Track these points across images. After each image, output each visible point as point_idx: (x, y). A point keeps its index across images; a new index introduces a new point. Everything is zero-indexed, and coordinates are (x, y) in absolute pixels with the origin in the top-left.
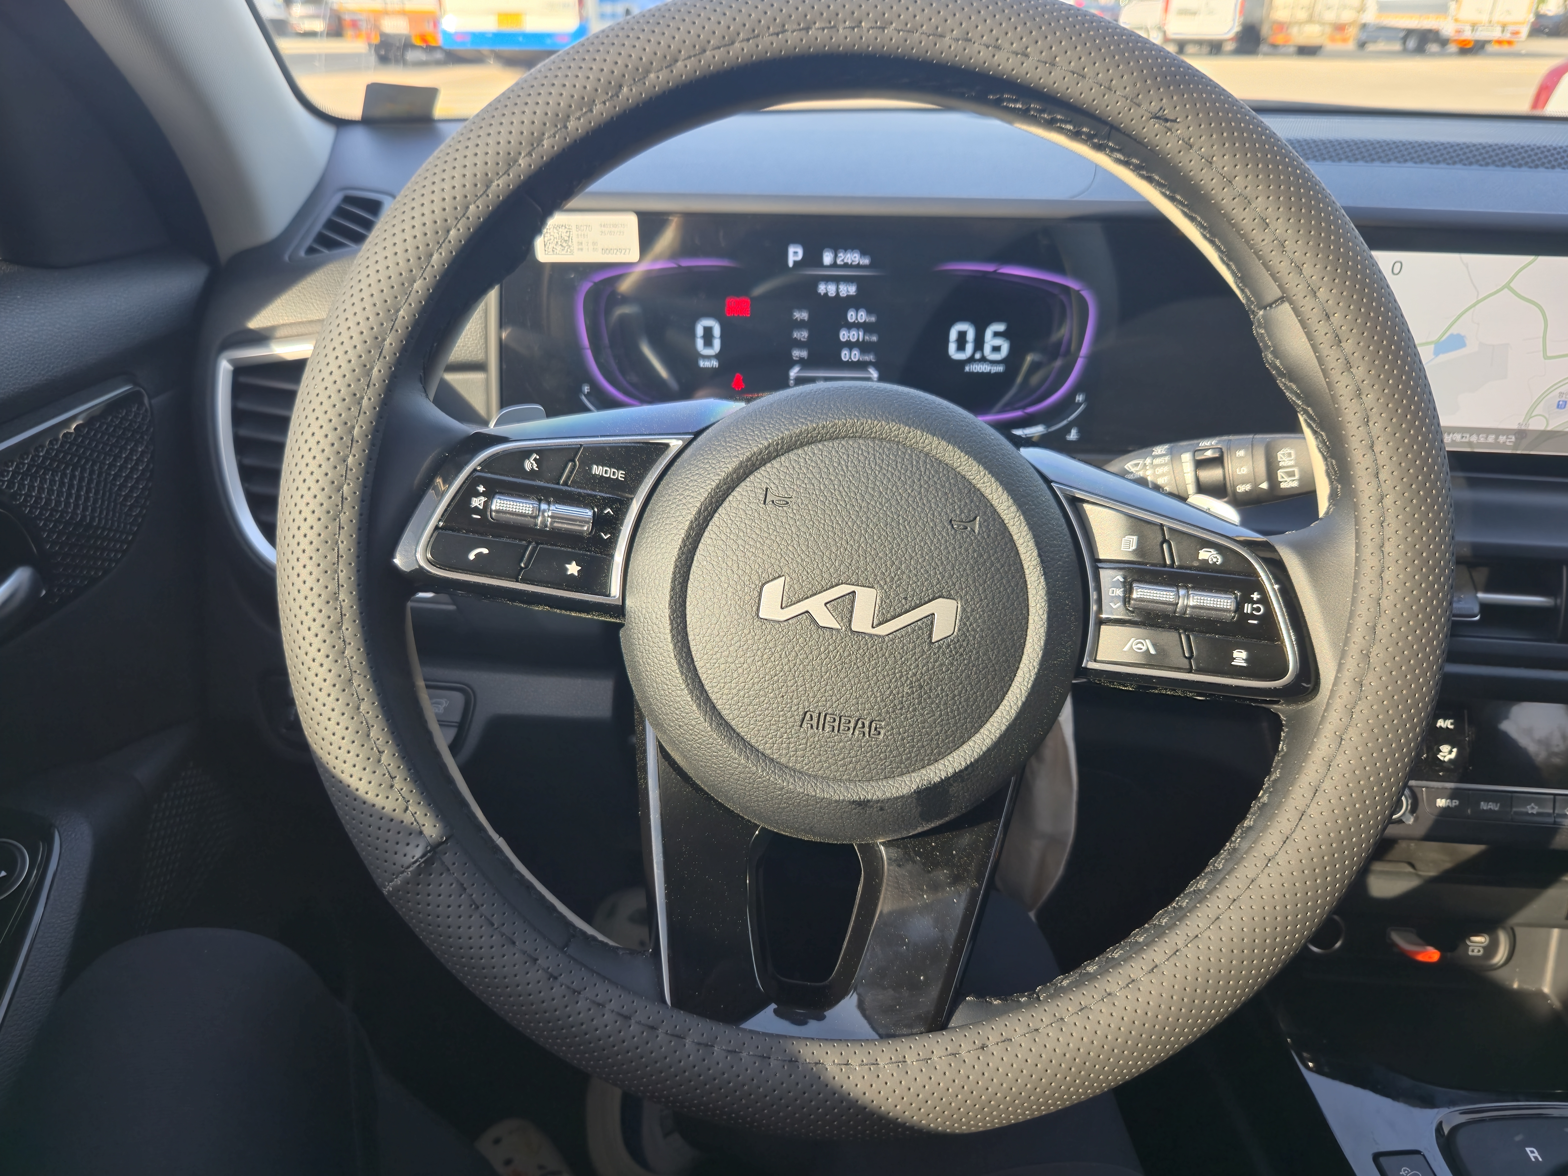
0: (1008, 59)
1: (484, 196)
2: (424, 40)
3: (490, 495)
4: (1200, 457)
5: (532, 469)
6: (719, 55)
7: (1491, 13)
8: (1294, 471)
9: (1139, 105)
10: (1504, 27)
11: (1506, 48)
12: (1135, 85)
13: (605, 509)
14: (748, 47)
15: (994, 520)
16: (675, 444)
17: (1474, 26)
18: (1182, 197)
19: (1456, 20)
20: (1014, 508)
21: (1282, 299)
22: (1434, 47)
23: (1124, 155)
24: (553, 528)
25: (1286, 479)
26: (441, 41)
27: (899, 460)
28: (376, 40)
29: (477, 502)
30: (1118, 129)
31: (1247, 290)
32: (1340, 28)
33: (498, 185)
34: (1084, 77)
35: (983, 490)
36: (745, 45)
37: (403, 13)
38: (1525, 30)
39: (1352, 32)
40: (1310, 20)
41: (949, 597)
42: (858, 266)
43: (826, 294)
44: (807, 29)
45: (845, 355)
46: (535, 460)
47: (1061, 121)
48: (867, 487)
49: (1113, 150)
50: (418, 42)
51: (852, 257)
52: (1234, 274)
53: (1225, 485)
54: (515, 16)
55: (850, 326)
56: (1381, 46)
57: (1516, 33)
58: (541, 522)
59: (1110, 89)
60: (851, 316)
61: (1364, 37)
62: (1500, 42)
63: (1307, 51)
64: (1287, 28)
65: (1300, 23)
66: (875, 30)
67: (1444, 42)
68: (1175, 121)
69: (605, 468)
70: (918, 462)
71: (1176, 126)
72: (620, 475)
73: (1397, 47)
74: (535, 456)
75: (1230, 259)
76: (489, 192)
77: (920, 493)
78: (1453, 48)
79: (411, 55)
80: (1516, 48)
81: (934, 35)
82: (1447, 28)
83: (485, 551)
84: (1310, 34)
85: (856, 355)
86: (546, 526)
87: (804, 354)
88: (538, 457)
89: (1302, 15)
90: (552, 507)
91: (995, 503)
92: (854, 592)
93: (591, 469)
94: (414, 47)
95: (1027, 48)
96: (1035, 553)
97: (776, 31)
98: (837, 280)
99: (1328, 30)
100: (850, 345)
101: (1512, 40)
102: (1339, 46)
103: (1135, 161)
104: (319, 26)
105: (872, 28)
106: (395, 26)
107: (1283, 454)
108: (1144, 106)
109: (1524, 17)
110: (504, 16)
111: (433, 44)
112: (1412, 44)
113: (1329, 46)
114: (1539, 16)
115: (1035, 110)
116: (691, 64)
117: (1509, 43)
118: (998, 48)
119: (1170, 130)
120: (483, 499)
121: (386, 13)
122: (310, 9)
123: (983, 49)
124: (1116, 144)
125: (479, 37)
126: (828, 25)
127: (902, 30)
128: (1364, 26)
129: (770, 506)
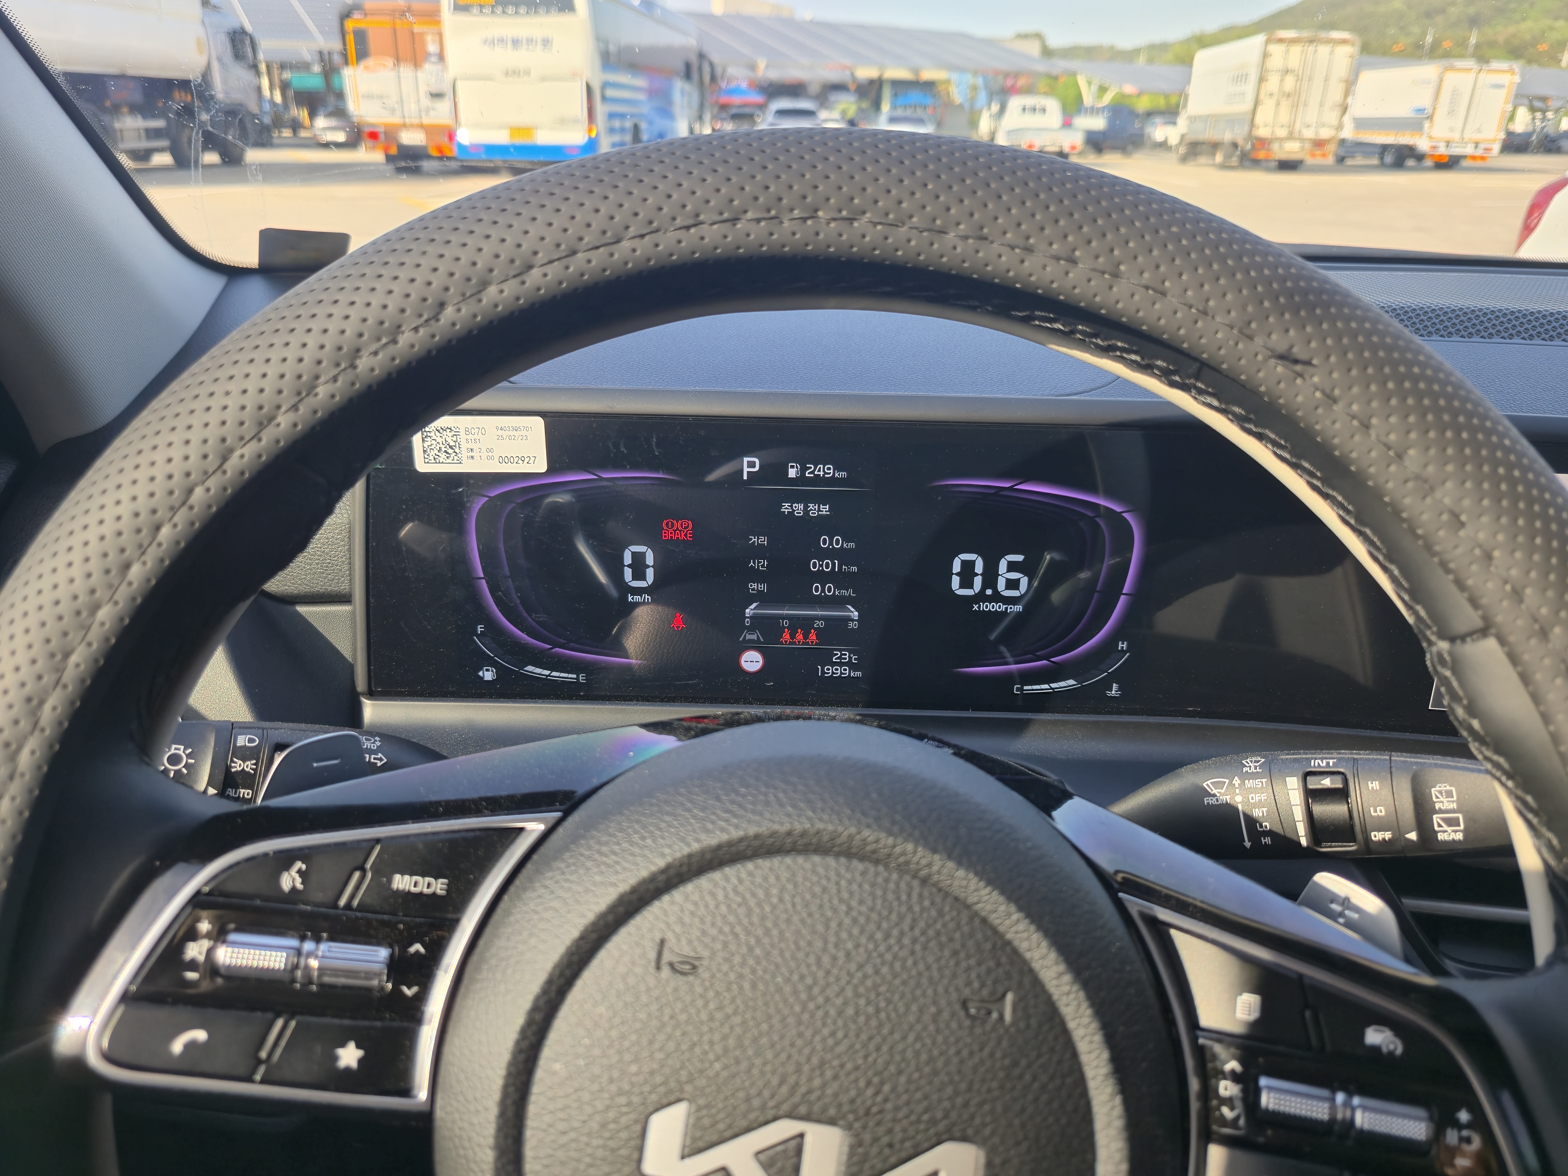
0: (1044, 267)
1: (219, 473)
2: (440, 151)
3: (219, 935)
4: (1314, 783)
5: (294, 889)
6: (598, 258)
7: (1463, 131)
8: (1458, 819)
9: (1251, 338)
10: (1477, 145)
11: (1479, 163)
12: (1244, 307)
13: (411, 944)
14: (643, 247)
15: (1036, 996)
16: (534, 827)
17: (1448, 143)
18: (1311, 464)
19: (1431, 138)
20: (1067, 978)
21: (1484, 632)
22: (1411, 162)
23: (1219, 400)
24: (322, 986)
25: (1445, 828)
26: (455, 152)
27: (879, 893)
28: (394, 151)
29: (195, 951)
30: (1216, 370)
31: (1419, 608)
32: (1319, 144)
33: (242, 456)
34: (1163, 294)
35: (1016, 943)
36: (637, 243)
37: (421, 126)
38: (1496, 148)
39: (1332, 148)
40: (1291, 137)
41: (964, 1139)
42: (833, 481)
43: (791, 514)
44: (734, 220)
45: (816, 589)
46: (299, 872)
47: (1123, 350)
48: (826, 942)
49: (1200, 392)
50: (434, 153)
51: (826, 470)
52: (1393, 579)
53: (1352, 827)
54: (527, 130)
55: (822, 554)
56: (1359, 161)
57: (1488, 150)
58: (303, 976)
59: (1205, 313)
60: (824, 542)
61: (1342, 153)
62: (1473, 158)
63: (1288, 166)
64: (1269, 145)
65: (1281, 140)
66: (838, 222)
67: (1420, 157)
68: (1308, 363)
69: (415, 878)
70: (909, 896)
71: (1310, 370)
72: (439, 886)
73: (1375, 161)
74: (299, 865)
75: (1392, 561)
76: (228, 466)
77: (913, 953)
78: (1429, 163)
79: (426, 165)
80: (1489, 163)
81: (929, 230)
82: (1423, 145)
83: (201, 1035)
84: (1291, 149)
85: (830, 590)
86: (311, 982)
87: (763, 587)
88: (304, 867)
89: (1282, 133)
90: (324, 947)
91: (1036, 965)
92: (801, 1136)
93: (390, 881)
94: (429, 157)
95: (1074, 250)
96: (1106, 1055)
97: (686, 223)
98: (805, 498)
99: (1308, 146)
100: (823, 578)
101: (1485, 155)
102: (1319, 161)
103: (1237, 410)
104: (341, 137)
105: (834, 219)
106: (411, 138)
107: (1441, 792)
108: (1259, 341)
109: (1494, 136)
110: (515, 130)
111: (449, 155)
112: (1389, 159)
113: (1309, 161)
114: (1510, 134)
115: (1082, 332)
116: (554, 271)
117: (1483, 158)
118: (1029, 250)
119: (1300, 375)
120: (205, 944)
121: (404, 126)
122: (333, 122)
123: (1004, 250)
124: (1207, 386)
125: (492, 149)
126: (766, 215)
127: (880, 223)
128: (1343, 142)
129: (666, 972)
